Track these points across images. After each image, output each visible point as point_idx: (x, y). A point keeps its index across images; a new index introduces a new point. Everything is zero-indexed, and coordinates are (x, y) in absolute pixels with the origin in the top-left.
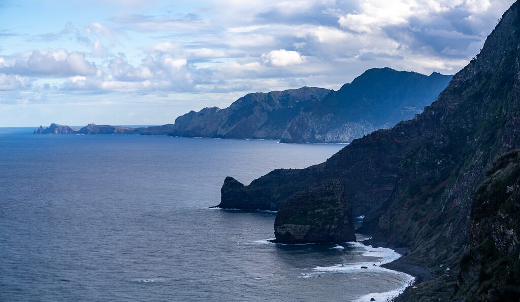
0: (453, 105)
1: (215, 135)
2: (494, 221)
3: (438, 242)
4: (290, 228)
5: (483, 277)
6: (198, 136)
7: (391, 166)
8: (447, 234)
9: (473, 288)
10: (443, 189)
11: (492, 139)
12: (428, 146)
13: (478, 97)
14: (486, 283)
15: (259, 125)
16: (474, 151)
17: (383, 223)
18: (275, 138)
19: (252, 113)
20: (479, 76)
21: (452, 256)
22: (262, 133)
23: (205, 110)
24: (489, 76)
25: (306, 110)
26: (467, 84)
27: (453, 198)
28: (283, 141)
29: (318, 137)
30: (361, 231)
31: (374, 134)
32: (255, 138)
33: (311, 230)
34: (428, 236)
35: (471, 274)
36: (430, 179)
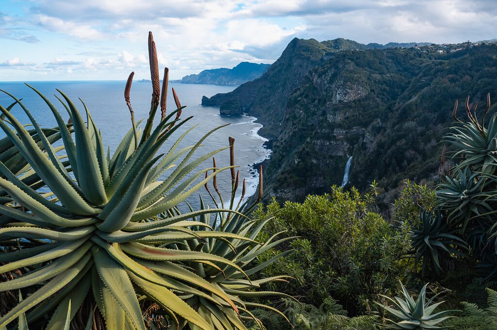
0: (272, 73)
1: (195, 83)
2: (295, 108)
3: (268, 115)
4: (224, 111)
5: (294, 124)
6: (189, 83)
7: (252, 92)
8: (271, 113)
9: (291, 128)
10: (269, 99)
11: (285, 84)
12: (265, 86)
13: (280, 71)
14: (295, 126)
15: (208, 80)
16: (279, 88)
17: (252, 109)
18: (213, 84)
19: (206, 76)
20: (280, 64)
21: (273, 119)
22: (209, 82)
23: (191, 75)
24: (283, 64)
25: (223, 75)
26: (276, 67)
27: (273, 102)
28: (216, 85)
29: (226, 84)
30: (245, 112)
31: (247, 83)
32: (207, 84)
33: (231, 112)
34: (265, 113)
35: (289, 123)
36: (265, 96)
